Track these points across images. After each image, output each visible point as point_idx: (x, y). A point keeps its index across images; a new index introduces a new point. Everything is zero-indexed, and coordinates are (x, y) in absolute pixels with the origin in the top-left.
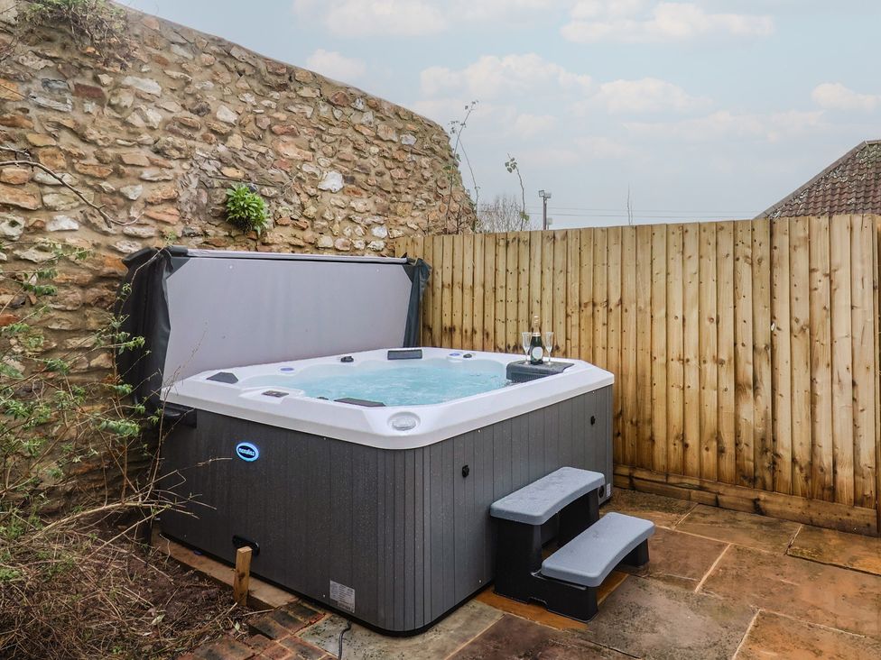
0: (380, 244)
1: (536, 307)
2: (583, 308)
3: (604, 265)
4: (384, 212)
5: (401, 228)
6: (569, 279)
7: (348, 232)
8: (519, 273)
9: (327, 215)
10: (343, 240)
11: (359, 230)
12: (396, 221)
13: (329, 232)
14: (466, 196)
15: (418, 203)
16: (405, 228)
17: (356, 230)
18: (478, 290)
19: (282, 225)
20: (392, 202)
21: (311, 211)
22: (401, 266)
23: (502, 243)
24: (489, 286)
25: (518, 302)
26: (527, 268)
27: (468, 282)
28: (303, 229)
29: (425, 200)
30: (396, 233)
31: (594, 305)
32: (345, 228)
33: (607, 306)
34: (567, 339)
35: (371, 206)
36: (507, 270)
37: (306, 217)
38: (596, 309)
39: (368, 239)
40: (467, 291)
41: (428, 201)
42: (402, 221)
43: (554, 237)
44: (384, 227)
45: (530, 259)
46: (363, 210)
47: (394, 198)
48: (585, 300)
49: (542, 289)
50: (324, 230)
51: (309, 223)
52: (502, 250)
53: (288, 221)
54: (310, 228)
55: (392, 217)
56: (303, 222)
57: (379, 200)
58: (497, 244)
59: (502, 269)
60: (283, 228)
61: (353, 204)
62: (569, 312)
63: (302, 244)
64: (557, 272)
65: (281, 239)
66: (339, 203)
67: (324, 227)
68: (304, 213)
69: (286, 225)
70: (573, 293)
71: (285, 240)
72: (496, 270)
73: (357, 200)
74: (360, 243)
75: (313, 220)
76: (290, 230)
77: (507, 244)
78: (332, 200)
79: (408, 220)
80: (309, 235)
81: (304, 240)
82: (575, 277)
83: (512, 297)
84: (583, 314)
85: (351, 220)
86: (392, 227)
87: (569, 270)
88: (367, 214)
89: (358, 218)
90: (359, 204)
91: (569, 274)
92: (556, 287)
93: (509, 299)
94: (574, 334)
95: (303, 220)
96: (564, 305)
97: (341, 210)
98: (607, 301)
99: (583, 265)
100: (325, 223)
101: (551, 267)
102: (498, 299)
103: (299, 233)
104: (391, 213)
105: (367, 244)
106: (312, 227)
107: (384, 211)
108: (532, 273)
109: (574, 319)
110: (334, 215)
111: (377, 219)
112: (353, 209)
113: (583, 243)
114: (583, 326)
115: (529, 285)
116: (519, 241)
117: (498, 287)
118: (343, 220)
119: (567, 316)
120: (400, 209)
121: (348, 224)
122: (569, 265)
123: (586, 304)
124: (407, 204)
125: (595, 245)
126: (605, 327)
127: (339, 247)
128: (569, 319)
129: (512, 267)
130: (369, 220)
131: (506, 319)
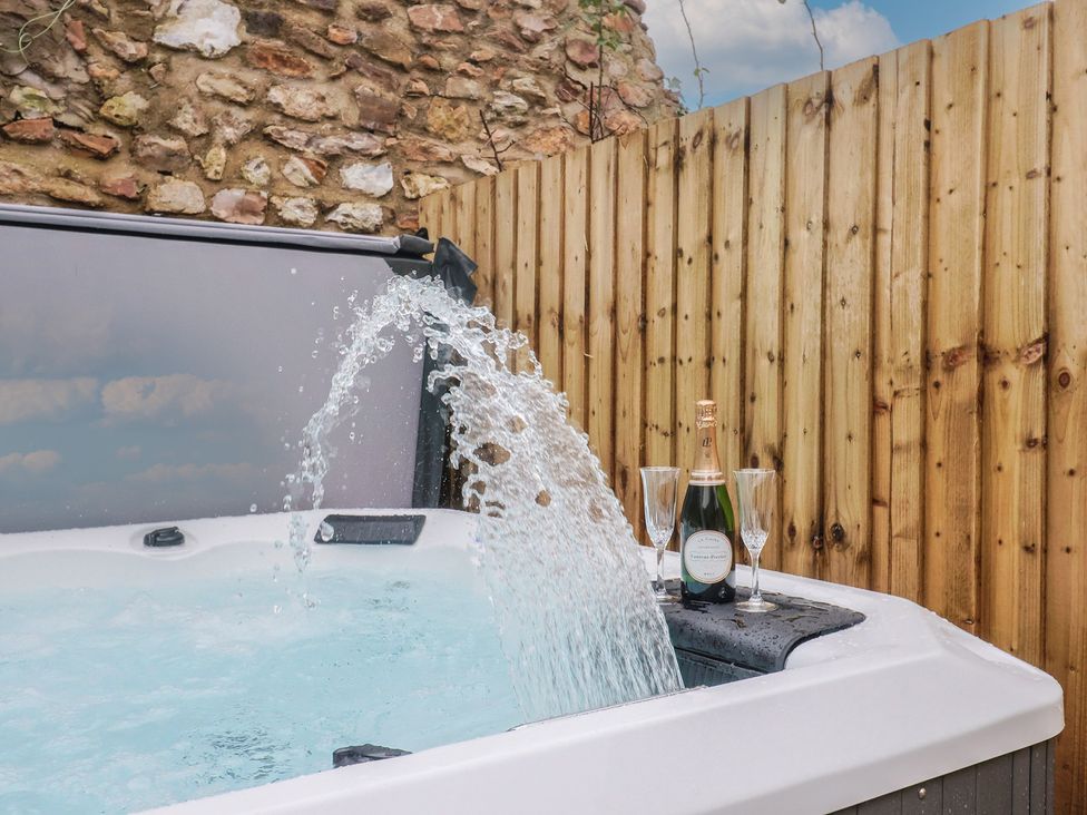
0: (374, 213)
1: (765, 374)
2: (938, 375)
3: (1031, 175)
4: (381, 120)
5: (444, 172)
6: (884, 256)
7: (257, 174)
8: (713, 258)
9: (185, 120)
10: (238, 193)
11: (298, 171)
12: (425, 150)
13: (193, 170)
14: (667, 95)
15: (500, 104)
16: (456, 173)
17: (287, 170)
18: (601, 327)
19: (22, 141)
20: (414, 96)
21: (129, 103)
22: (381, 261)
23: (664, 158)
24: (629, 311)
25: (709, 364)
26: (735, 235)
27: (575, 309)
28: (101, 158)
29: (524, 95)
30: (422, 183)
31: (987, 357)
32: (248, 160)
33: (1047, 359)
34: (874, 501)
35: (339, 102)
36: (678, 253)
37: (109, 122)
38: (995, 377)
39: (329, 196)
40: (573, 334)
41: (537, 101)
42: (444, 151)
43: (829, 99)
44: (385, 165)
45: (748, 202)
46: (312, 113)
47: (422, 86)
48: (946, 341)
49: (786, 307)
50: (175, 162)
51: (117, 138)
52: (662, 183)
53: (44, 129)
54: (125, 156)
55: (409, 140)
56: (98, 136)
57: (367, 86)
58: (649, 165)
59: (662, 250)
60: (26, 151)
61: (276, 95)
62: (885, 393)
63: (93, 197)
64: (839, 234)
65: (17, 181)
66: (226, 87)
67: (171, 154)
68: (103, 111)
69: (41, 143)
70: (898, 317)
71: (35, 185)
72: (647, 255)
73: (295, 85)
74: (300, 207)
75: (131, 129)
76: (53, 158)
77: (678, 164)
78: (203, 78)
79: (468, 151)
80: (120, 174)
81: (99, 187)
82: (907, 242)
83: (692, 348)
84: (941, 400)
85: (271, 142)
86: (411, 166)
87: (886, 223)
88: (328, 125)
89: (295, 137)
90: (298, 97)
91: (884, 240)
92: (833, 300)
93: (683, 355)
94: (903, 480)
95: (100, 130)
96: (861, 366)
97: (234, 110)
98: (1048, 339)
99: (942, 193)
100: (176, 144)
101: (817, 219)
102: (653, 356)
103: (82, 168)
104: (410, 126)
105: (323, 210)
106: (132, 151)
107: (385, 121)
108: (753, 252)
109: (904, 424)
110: (211, 124)
111: (360, 142)
112: (277, 108)
113: (943, 96)
114: (937, 452)
115: (744, 296)
116: (713, 142)
117: (653, 315)
118: (245, 138)
119: (876, 407)
120: (439, 115)
121: (260, 152)
122: (886, 199)
123: (952, 360)
124: (463, 107)
125: (993, 96)
126: (1036, 457)
127: (223, 214)
128: (883, 422)
129: (691, 239)
130: (332, 143)
131: (675, 424)
